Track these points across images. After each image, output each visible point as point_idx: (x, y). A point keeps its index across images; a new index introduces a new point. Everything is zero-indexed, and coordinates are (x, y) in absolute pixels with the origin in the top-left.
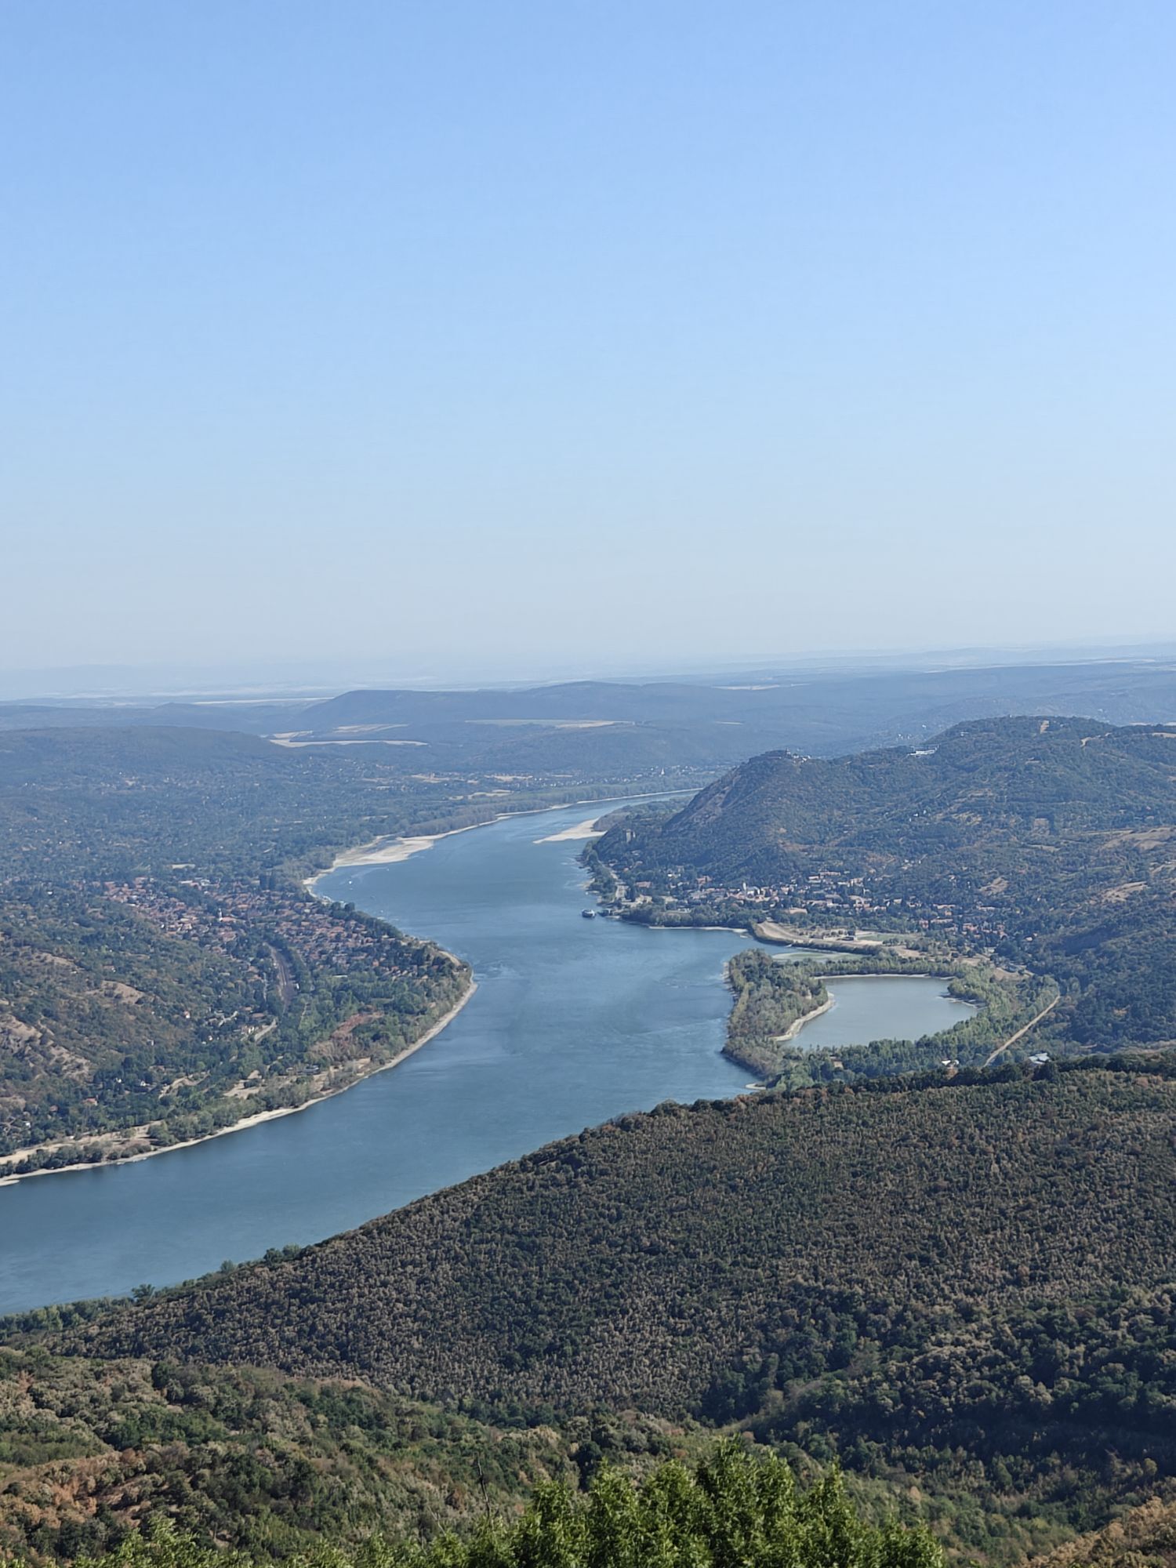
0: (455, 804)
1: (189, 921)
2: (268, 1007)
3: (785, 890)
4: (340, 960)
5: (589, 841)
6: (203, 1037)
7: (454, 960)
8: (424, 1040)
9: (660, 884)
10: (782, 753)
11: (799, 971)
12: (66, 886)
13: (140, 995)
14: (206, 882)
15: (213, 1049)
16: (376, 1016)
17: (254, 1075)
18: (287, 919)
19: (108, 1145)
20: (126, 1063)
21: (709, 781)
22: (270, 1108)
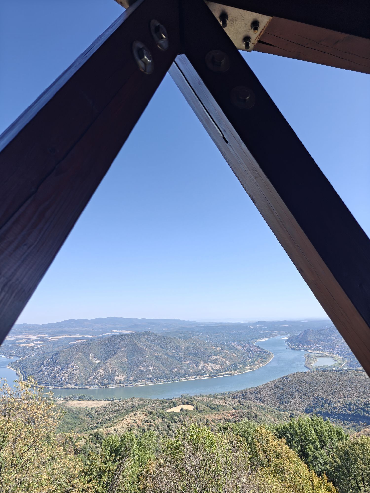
0: (270, 334)
1: (241, 347)
2: (250, 358)
3: (311, 346)
4: (258, 352)
5: (286, 339)
6: (243, 361)
7: (271, 353)
8: (268, 362)
9: (295, 345)
10: (309, 329)
11: (313, 356)
12: (228, 343)
13: (236, 356)
14: (243, 343)
15: (244, 362)
16: (262, 359)
17: (249, 365)
18: (252, 347)
19: (233, 373)
20: (234, 363)
21: (301, 333)
22: (251, 370)
